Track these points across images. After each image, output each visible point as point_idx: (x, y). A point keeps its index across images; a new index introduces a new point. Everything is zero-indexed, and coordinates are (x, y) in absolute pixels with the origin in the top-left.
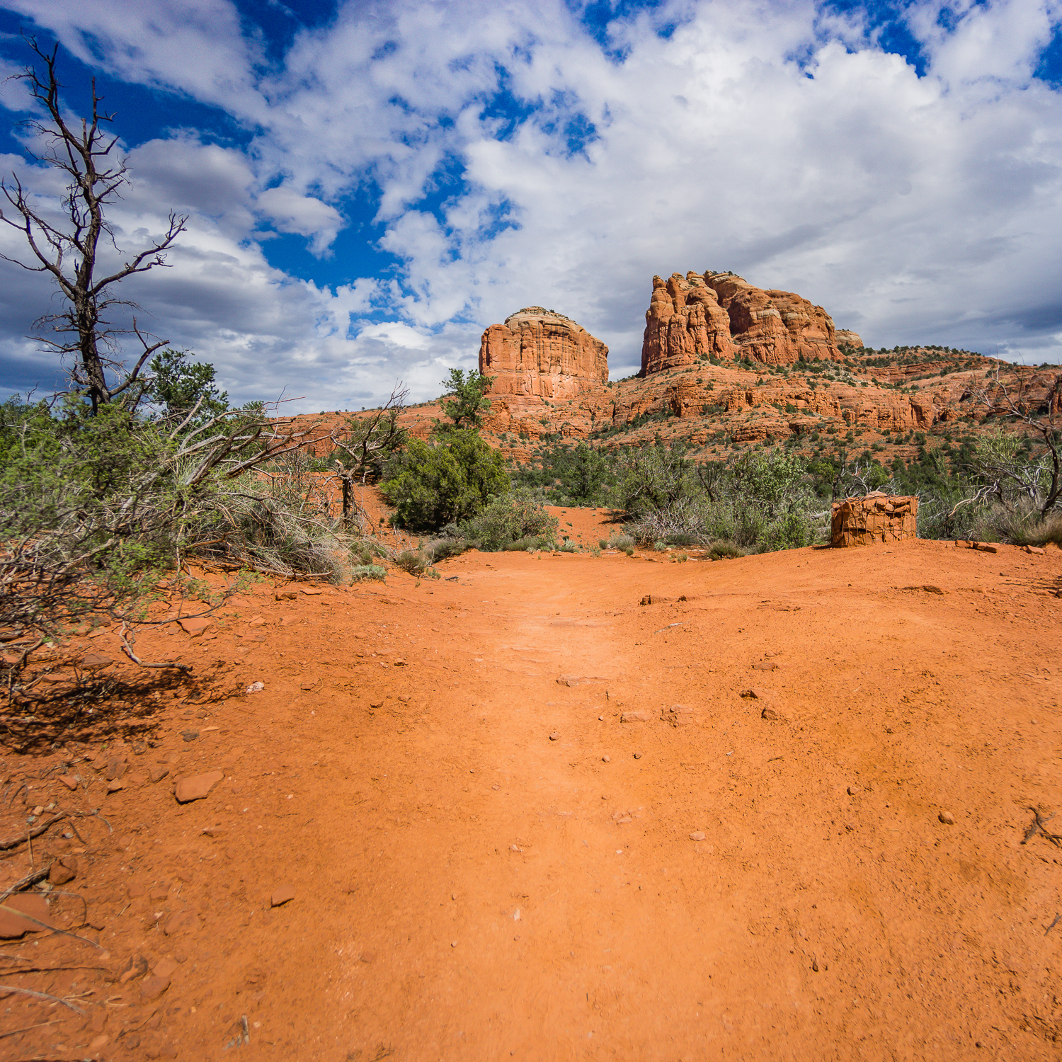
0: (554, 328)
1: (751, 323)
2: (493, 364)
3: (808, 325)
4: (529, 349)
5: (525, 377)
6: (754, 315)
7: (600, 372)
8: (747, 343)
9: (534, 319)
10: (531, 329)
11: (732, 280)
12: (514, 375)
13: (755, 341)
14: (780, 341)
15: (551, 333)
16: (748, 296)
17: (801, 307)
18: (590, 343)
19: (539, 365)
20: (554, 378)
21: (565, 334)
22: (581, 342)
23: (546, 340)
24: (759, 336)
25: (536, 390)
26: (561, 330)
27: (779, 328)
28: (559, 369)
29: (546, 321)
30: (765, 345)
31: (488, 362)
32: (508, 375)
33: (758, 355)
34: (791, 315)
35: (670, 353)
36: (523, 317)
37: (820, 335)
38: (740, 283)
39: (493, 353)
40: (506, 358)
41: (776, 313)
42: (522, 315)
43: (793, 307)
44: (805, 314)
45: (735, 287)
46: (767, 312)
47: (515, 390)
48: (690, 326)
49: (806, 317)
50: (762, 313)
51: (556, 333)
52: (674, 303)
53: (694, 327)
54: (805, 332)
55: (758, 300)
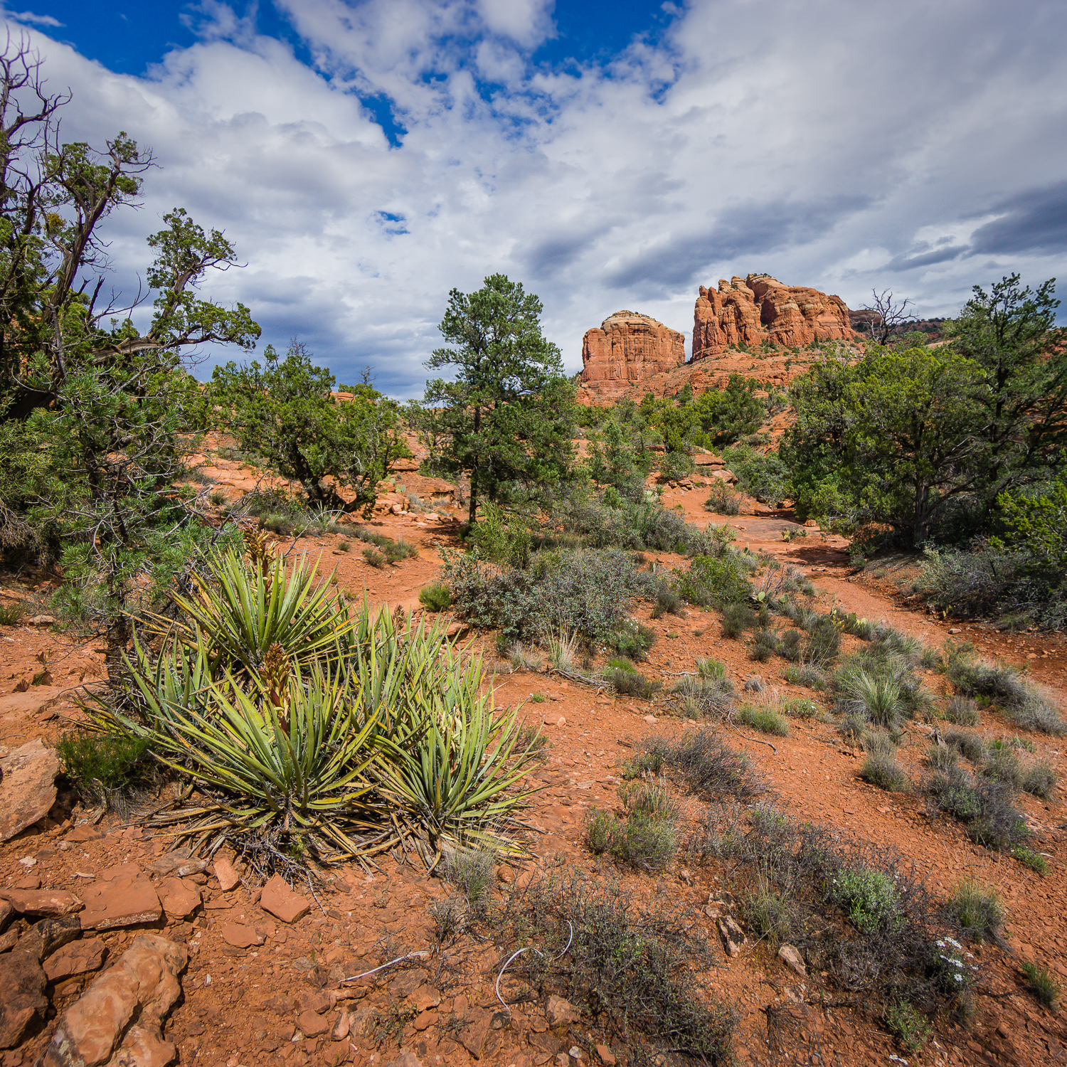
0: (636, 327)
1: (776, 315)
2: (591, 359)
3: (822, 312)
4: (618, 345)
5: (615, 366)
6: (778, 309)
7: (677, 356)
8: (773, 331)
9: (622, 321)
10: (620, 329)
11: (766, 280)
12: (607, 365)
13: (778, 329)
14: (797, 329)
15: (635, 331)
16: (774, 295)
17: (816, 299)
18: (667, 335)
19: (626, 356)
20: (639, 365)
21: (645, 331)
22: (659, 335)
23: (631, 336)
24: (781, 325)
25: (624, 375)
26: (642, 328)
27: (797, 317)
28: (642, 357)
29: (630, 322)
30: (786, 332)
31: (588, 359)
32: (603, 366)
33: (781, 340)
34: (808, 306)
35: (708, 345)
36: (614, 320)
37: (834, 319)
38: (772, 283)
39: (591, 350)
40: (601, 353)
41: (795, 306)
42: (614, 318)
43: (810, 299)
44: (820, 304)
45: (767, 286)
46: (787, 306)
47: (608, 377)
48: (722, 324)
49: (821, 306)
50: (783, 307)
51: (638, 330)
52: (713, 307)
53: (726, 324)
54: (820, 318)
55: (781, 297)
